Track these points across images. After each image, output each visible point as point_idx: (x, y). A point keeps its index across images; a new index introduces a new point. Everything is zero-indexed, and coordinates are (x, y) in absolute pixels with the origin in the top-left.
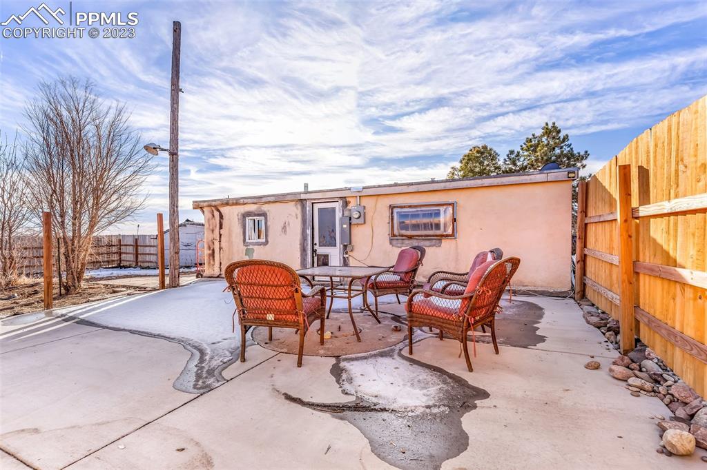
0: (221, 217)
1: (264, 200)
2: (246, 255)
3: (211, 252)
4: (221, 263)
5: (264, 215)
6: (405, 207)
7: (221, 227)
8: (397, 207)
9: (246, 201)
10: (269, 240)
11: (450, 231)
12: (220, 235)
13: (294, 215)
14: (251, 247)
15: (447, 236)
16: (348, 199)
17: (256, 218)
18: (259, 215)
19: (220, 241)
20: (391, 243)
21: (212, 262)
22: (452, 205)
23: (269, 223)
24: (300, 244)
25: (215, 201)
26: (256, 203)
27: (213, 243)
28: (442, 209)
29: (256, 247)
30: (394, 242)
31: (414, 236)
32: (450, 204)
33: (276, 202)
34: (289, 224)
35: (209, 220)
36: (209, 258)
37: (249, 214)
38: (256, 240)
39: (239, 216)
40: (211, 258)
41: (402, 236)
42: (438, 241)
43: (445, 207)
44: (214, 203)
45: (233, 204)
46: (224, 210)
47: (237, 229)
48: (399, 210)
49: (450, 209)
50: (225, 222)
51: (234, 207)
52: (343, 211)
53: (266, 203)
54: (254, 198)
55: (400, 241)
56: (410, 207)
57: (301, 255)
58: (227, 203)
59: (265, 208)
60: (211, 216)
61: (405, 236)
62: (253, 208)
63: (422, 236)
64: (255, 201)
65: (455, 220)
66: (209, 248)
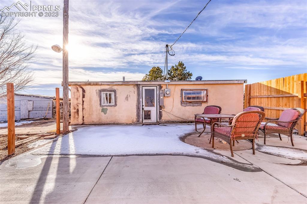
0: (84, 91)
1: (115, 83)
2: (102, 112)
3: (76, 111)
4: (83, 117)
5: (115, 91)
6: (188, 90)
7: (84, 97)
8: (185, 90)
9: (103, 83)
10: (118, 103)
11: (205, 100)
12: (83, 101)
13: (133, 92)
14: (105, 107)
15: (205, 102)
16: (161, 86)
17: (108, 93)
18: (111, 91)
19: (83, 105)
20: (181, 105)
21: (76, 116)
22: (207, 90)
23: (117, 95)
24: (137, 106)
25: (80, 82)
26: (109, 85)
27: (78, 106)
28: (202, 91)
29: (108, 108)
30: (183, 104)
31: (192, 102)
32: (206, 90)
33: (122, 85)
34: (130, 96)
35: (74, 93)
36: (75, 114)
37: (104, 90)
38: (109, 104)
39: (97, 92)
40: (76, 114)
41: (187, 102)
42: (201, 104)
43: (204, 91)
44: (79, 84)
45: (94, 85)
46: (86, 88)
47: (96, 98)
48: (185, 91)
49: (205, 92)
50: (86, 94)
51: (93, 86)
52: (159, 91)
53: (116, 85)
54: (109, 82)
55: (185, 104)
56: (190, 90)
57: (137, 111)
58: (89, 84)
59: (115, 88)
60: (76, 90)
61: (188, 102)
62: (107, 87)
63: (195, 102)
64: (109, 84)
65: (207, 96)
66: (75, 109)
